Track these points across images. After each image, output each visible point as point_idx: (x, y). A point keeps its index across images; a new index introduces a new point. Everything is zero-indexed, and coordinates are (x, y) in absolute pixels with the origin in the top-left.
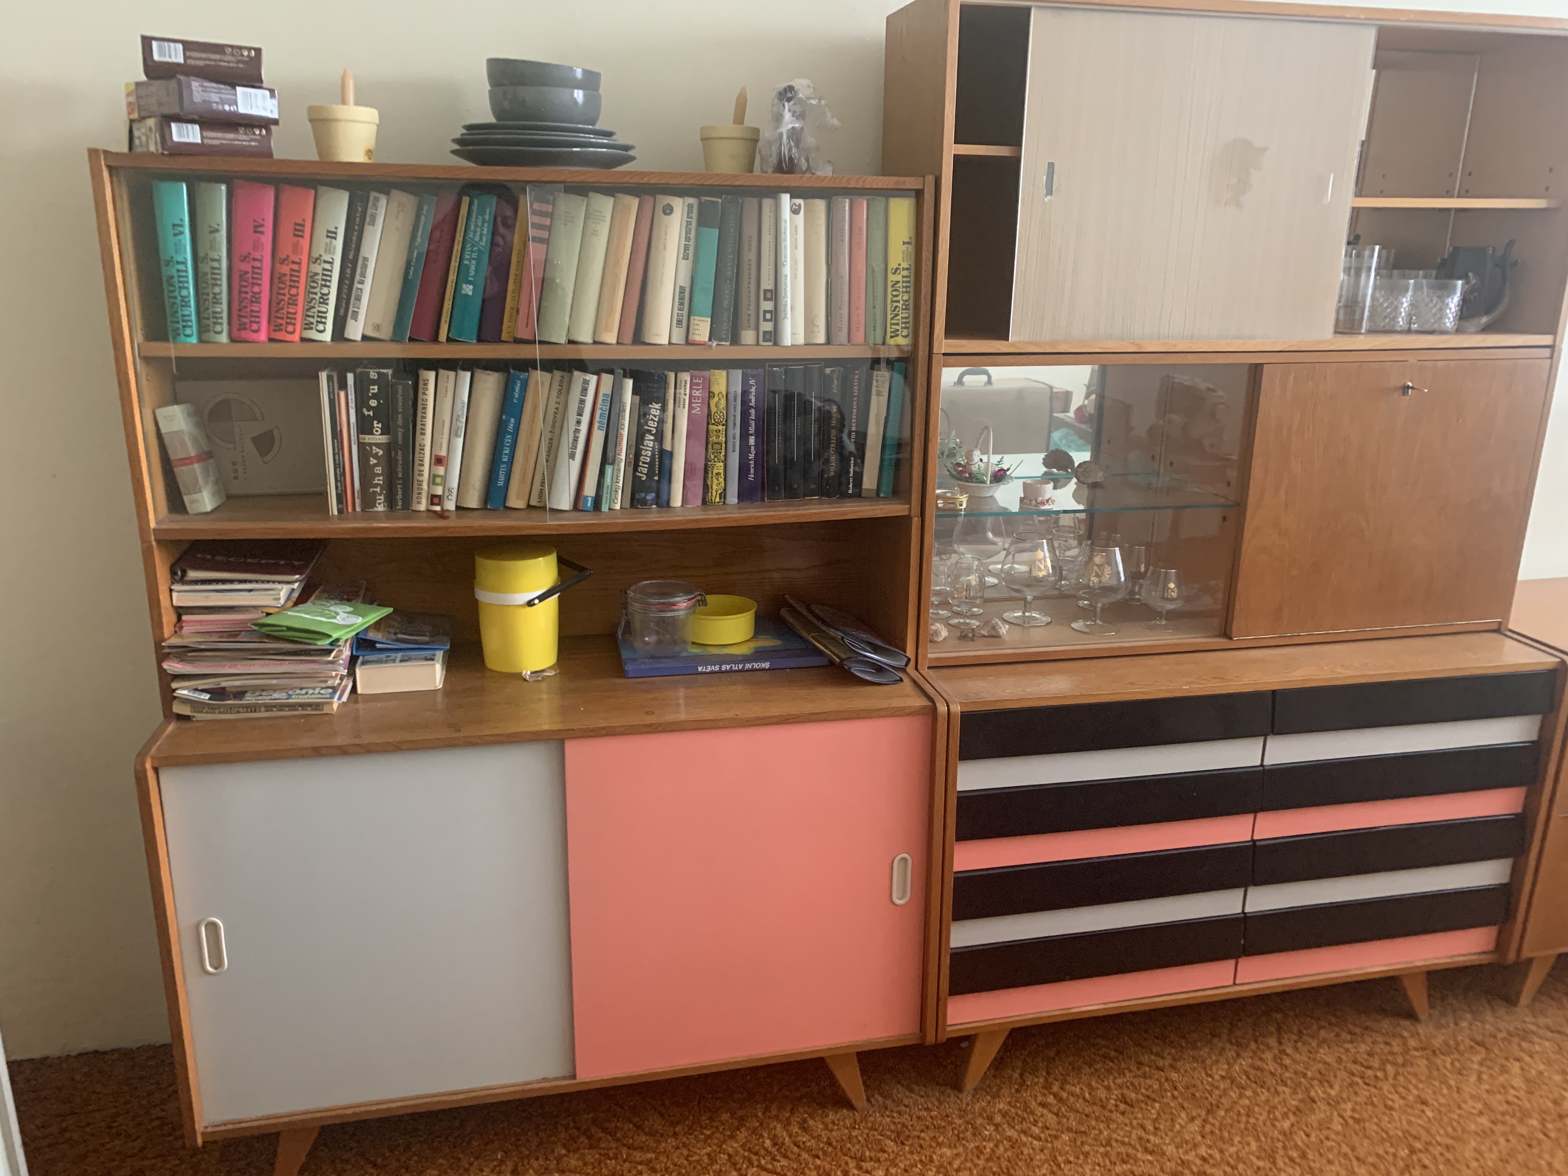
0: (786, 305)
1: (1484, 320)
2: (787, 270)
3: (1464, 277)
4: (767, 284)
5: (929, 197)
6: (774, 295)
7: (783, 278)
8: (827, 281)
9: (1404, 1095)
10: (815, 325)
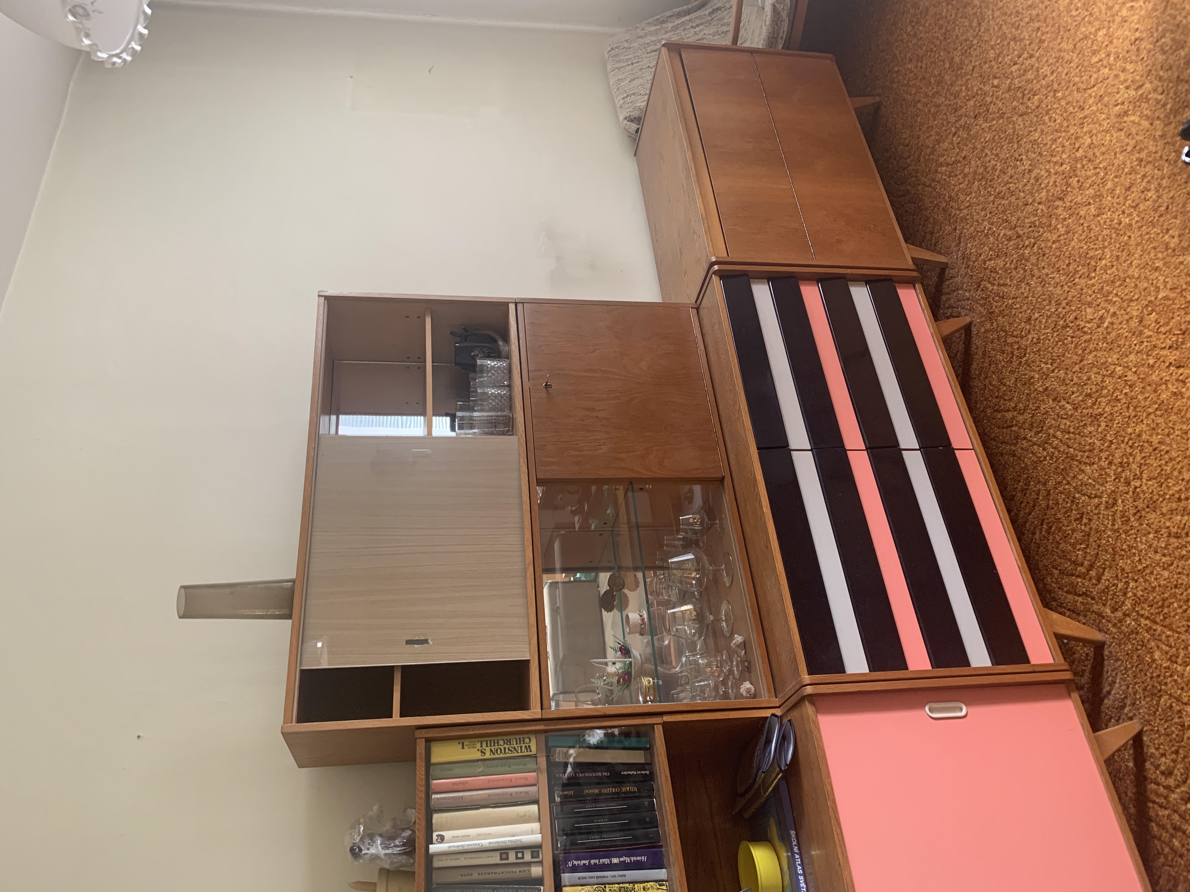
0: (511, 841)
1: (501, 343)
2: (485, 843)
3: (474, 358)
4: (495, 859)
5: (431, 734)
6: (503, 851)
7: (491, 845)
8: (492, 807)
9: (1027, 331)
10: (525, 815)
